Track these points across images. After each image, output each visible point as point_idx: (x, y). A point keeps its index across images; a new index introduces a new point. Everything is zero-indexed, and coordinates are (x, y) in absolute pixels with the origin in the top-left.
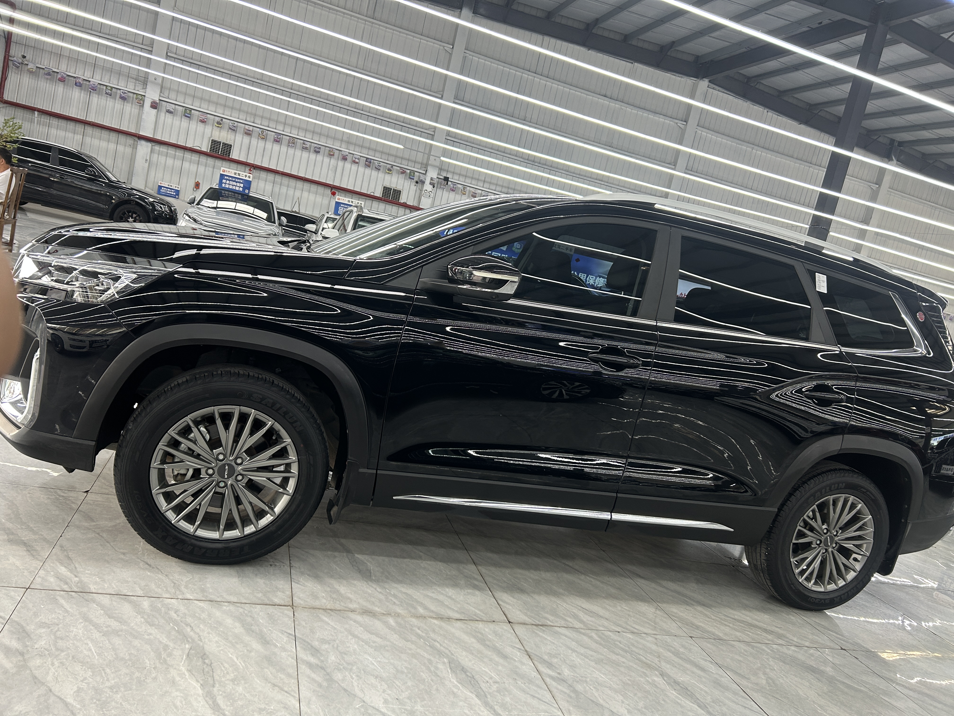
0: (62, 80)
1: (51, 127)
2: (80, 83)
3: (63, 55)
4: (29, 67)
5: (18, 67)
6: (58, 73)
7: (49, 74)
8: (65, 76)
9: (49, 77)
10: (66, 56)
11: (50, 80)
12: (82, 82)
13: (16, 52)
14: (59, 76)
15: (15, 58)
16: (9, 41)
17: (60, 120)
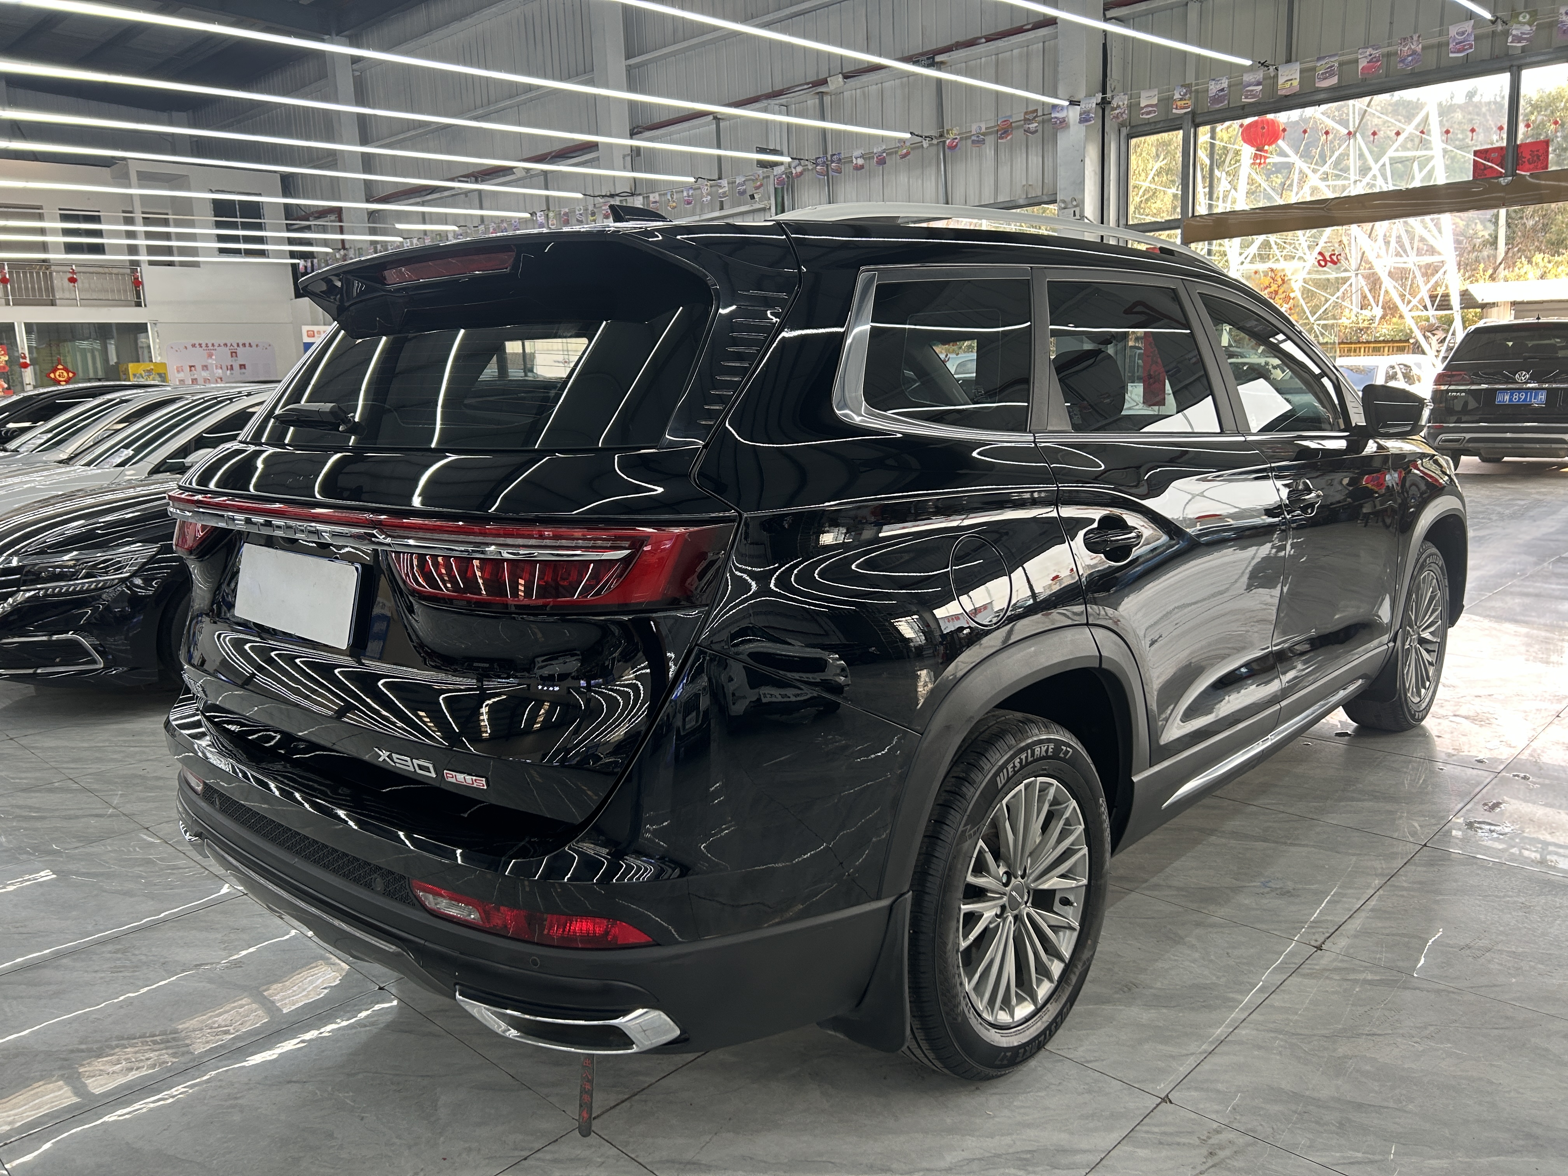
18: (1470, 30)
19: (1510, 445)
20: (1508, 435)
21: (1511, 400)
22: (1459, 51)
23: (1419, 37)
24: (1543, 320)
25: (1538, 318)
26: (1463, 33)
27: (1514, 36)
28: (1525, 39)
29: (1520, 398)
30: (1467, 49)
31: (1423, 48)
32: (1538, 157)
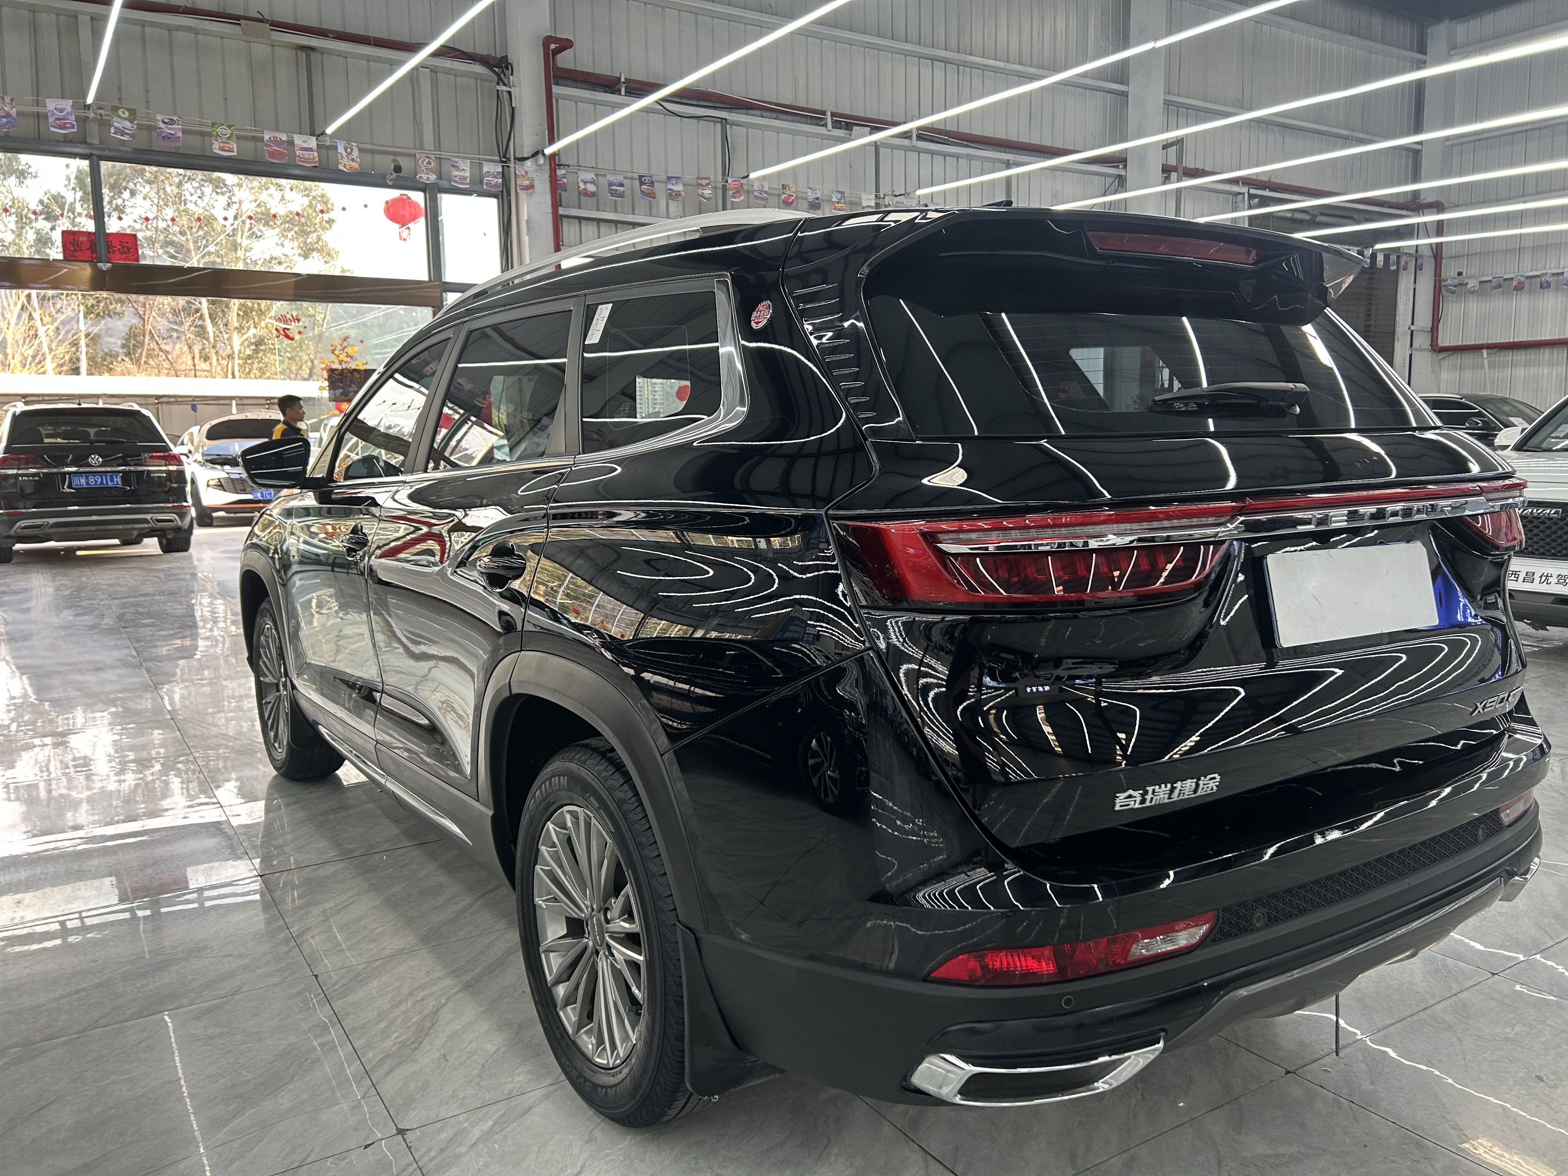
0: (1519, 288)
1: (1516, 366)
2: (1547, 282)
3: (1524, 248)
4: (1469, 286)
5: (1453, 293)
6: (1512, 279)
7: (1499, 286)
8: (1522, 279)
9: (1500, 290)
10: (1528, 247)
11: (1503, 293)
12: (1550, 280)
13: (1450, 271)
14: (1515, 283)
15: (1449, 281)
16: (1439, 258)
17: (1529, 352)
18: (69, 109)
19: (93, 528)
20: (94, 518)
21: (87, 483)
22: (60, 127)
23: (12, 100)
24: (84, 406)
25: (79, 404)
26: (62, 111)
27: (116, 128)
28: (127, 134)
29: (96, 482)
30: (68, 128)
31: (18, 114)
32: (129, 249)
